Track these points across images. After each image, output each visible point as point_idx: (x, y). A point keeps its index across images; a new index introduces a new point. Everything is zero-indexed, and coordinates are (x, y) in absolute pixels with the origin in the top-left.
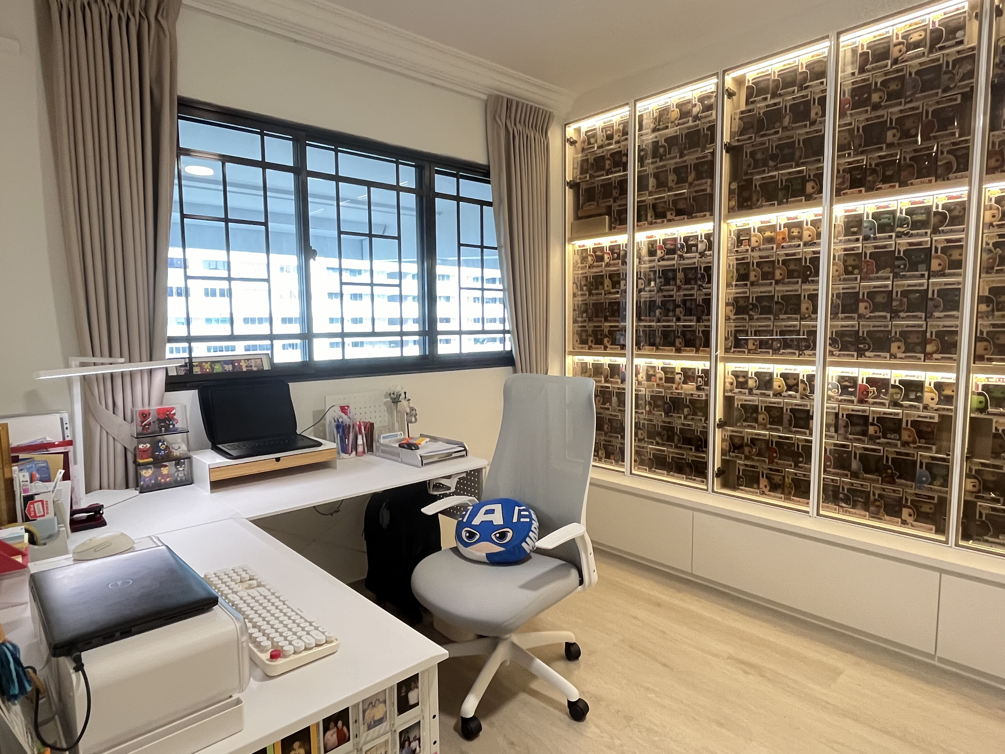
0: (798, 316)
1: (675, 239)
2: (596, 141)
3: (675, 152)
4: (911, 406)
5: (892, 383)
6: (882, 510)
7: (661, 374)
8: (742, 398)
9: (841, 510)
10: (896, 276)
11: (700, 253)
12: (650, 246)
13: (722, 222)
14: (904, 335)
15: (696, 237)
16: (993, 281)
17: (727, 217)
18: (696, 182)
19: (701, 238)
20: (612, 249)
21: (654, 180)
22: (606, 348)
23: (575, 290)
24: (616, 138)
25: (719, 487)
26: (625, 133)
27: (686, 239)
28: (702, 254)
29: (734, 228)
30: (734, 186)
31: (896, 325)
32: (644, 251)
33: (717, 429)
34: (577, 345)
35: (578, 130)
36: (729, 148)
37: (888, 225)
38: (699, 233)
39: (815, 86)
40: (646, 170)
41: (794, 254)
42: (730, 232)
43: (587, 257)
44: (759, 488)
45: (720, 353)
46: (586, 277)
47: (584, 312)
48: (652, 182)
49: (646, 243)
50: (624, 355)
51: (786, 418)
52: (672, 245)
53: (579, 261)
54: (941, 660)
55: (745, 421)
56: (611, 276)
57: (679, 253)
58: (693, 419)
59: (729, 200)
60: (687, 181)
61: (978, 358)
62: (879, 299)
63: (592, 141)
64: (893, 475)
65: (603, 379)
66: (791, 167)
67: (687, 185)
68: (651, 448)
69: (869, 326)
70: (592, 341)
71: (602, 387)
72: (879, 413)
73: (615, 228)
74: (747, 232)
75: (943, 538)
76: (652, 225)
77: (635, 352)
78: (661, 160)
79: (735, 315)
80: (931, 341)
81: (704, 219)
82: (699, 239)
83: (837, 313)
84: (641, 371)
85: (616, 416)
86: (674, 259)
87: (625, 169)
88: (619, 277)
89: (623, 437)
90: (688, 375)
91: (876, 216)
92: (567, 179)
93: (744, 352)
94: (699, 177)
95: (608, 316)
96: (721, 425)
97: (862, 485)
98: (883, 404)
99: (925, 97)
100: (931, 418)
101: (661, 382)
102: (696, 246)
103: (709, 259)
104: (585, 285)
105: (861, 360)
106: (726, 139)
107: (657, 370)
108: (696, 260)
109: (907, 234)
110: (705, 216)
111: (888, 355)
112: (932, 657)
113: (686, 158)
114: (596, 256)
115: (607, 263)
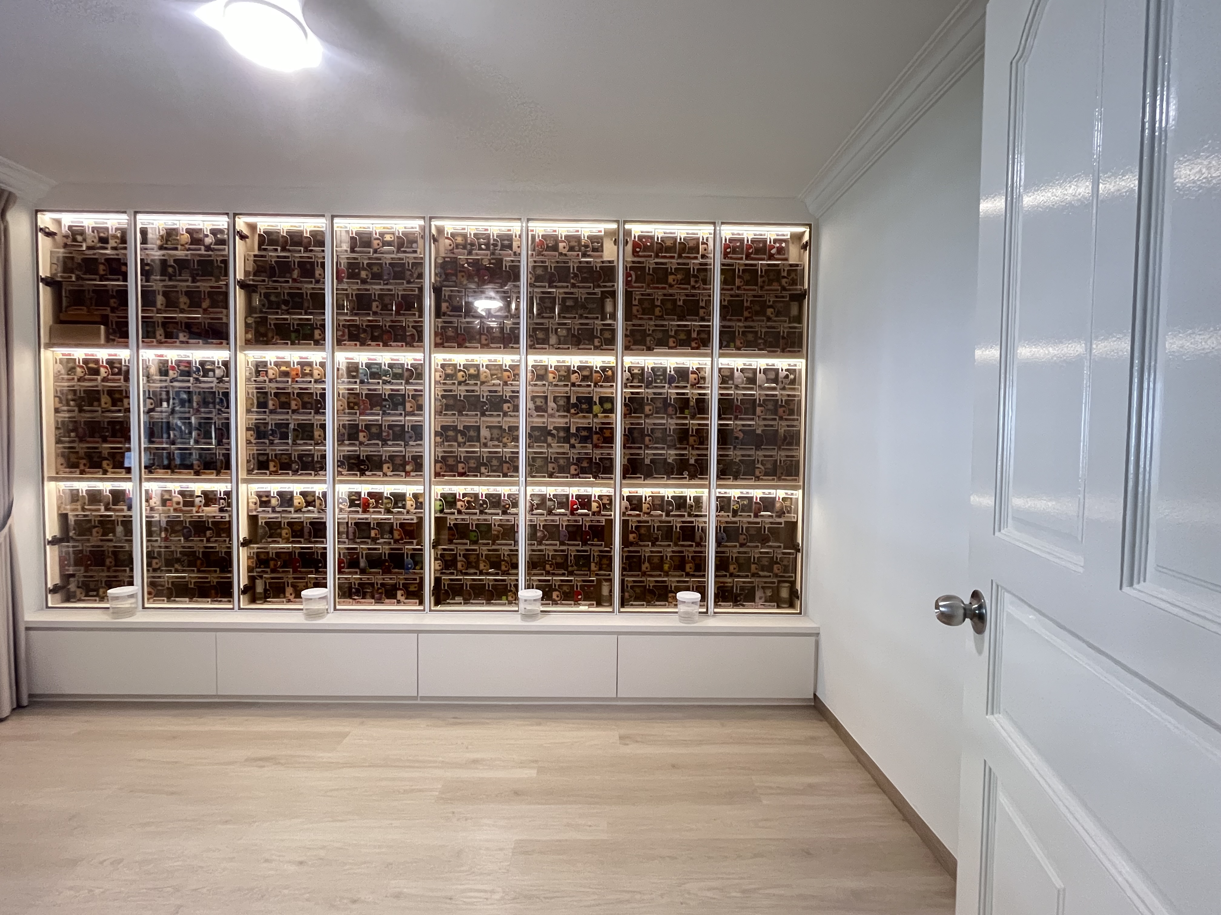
0: (312, 442)
1: (189, 363)
2: (84, 240)
3: (186, 276)
4: (399, 512)
5: (385, 495)
6: (383, 596)
7: (180, 498)
8: (265, 515)
9: (354, 602)
10: (384, 413)
11: (218, 379)
12: (161, 365)
13: (238, 352)
14: (392, 458)
15: (213, 363)
16: (442, 421)
17: (243, 349)
18: (211, 310)
19: (218, 364)
20: (111, 363)
21: (164, 299)
22: (105, 472)
23: (58, 405)
24: (112, 243)
25: (247, 602)
26: (123, 240)
27: (203, 363)
28: (220, 380)
29: (251, 360)
30: (250, 320)
31: (386, 451)
32: (153, 370)
33: (241, 548)
34: (62, 468)
35: (59, 222)
36: (243, 285)
37: (377, 373)
38: (215, 359)
39: (317, 252)
40: (152, 286)
41: (306, 389)
42: (248, 362)
43: (74, 368)
44: (285, 597)
45: (243, 474)
46: (75, 392)
47: (72, 431)
48: (160, 300)
49: (156, 362)
50: (130, 479)
51: (306, 531)
52: (186, 367)
53: (63, 372)
54: (423, 698)
55: (269, 537)
56: (111, 392)
57: (194, 376)
58: (216, 541)
59: (246, 333)
60: (200, 307)
61: (437, 475)
62: (374, 430)
63: (79, 238)
64: (389, 566)
65: (102, 508)
66: (301, 314)
67: (201, 310)
68: (169, 576)
69: (367, 451)
70: (85, 465)
71: (101, 516)
72: (377, 519)
73: (114, 340)
74: (265, 364)
75: (421, 608)
76: (160, 344)
77: (143, 476)
78: (170, 280)
79: (255, 439)
80: (408, 463)
81: (219, 346)
82: (216, 365)
83: (343, 441)
84: (154, 496)
85: (122, 547)
86: (189, 381)
87: (125, 279)
88: (121, 394)
89: (132, 570)
90: (209, 498)
91: (368, 366)
92: (41, 274)
93: (266, 474)
94: (214, 304)
95: (107, 436)
96: (245, 543)
97: (368, 579)
98: (380, 512)
99: (396, 284)
100: (412, 519)
101: (177, 506)
102: (213, 370)
103: (226, 385)
104: (73, 400)
105: (363, 478)
106: (240, 276)
107: (173, 494)
108: (213, 385)
109: (389, 382)
110: (221, 343)
111: (381, 473)
112: (415, 698)
113: (198, 284)
114: (89, 368)
115: (104, 377)
